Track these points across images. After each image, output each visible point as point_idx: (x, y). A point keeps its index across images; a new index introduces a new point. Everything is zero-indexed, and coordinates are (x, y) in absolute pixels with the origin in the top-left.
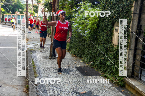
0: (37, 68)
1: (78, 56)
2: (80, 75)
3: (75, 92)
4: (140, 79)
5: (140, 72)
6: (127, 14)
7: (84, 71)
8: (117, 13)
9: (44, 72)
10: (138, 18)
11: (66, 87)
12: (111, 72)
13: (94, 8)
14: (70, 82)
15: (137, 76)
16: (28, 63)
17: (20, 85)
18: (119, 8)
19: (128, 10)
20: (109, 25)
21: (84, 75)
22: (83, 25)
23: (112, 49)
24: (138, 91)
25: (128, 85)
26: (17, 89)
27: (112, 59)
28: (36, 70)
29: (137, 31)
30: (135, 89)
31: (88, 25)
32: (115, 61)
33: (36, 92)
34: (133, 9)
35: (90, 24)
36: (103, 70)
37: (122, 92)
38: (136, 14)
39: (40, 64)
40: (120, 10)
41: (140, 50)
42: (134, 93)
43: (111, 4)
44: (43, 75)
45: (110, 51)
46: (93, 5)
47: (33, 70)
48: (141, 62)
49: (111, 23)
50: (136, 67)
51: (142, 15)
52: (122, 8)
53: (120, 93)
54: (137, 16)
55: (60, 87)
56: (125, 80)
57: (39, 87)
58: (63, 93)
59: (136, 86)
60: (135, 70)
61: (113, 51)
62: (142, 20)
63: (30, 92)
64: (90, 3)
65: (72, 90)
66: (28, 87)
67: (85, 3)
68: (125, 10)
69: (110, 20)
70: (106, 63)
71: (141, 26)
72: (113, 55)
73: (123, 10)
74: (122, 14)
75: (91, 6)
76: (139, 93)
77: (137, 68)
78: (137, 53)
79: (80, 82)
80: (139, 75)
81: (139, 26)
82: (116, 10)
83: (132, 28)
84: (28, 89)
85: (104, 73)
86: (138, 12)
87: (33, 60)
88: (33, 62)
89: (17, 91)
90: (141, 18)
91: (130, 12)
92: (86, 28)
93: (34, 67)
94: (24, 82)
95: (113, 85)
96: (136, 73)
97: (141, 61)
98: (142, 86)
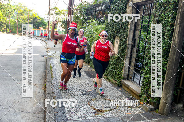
0: (53, 71)
1: (86, 62)
2: (87, 77)
3: (83, 90)
4: (133, 80)
5: (133, 75)
6: (125, 30)
7: (90, 74)
8: (117, 29)
9: (59, 75)
10: (133, 33)
11: (75, 86)
12: (112, 75)
13: (100, 25)
14: (80, 82)
15: (131, 79)
16: (47, 67)
17: (40, 84)
18: (119, 25)
19: (125, 27)
20: (111, 38)
21: (90, 78)
22: (91, 38)
23: (113, 57)
24: (131, 89)
25: (124, 85)
26: (38, 87)
27: (113, 65)
28: (53, 72)
29: (132, 43)
30: (129, 88)
31: (95, 38)
32: (115, 66)
33: (52, 90)
34: (129, 26)
35: (97, 37)
36: (106, 74)
37: (119, 91)
38: (132, 30)
39: (56, 68)
40: (119, 27)
41: (134, 58)
42: (128, 91)
43: (113, 22)
44: (58, 77)
45: (112, 59)
46: (100, 22)
47: (50, 73)
48: (134, 68)
49: (113, 36)
50: (130, 71)
51: (136, 31)
52: (122, 25)
53: (118, 91)
54: (132, 32)
55: (71, 86)
56: (122, 81)
57: (54, 86)
58: (73, 91)
59: (130, 86)
60: (130, 73)
61: (113, 58)
62: (136, 35)
63: (47, 89)
64: (97, 21)
65: (80, 89)
66: (46, 85)
67: (93, 21)
68: (124, 27)
69: (112, 34)
70: (108, 68)
71: (135, 39)
72: (113, 62)
73: (122, 27)
74: (121, 30)
75: (98, 23)
76: (132, 91)
77: (132, 72)
78: (132, 60)
79: (87, 83)
80: (133, 78)
81: (134, 40)
82: (116, 26)
83: (129, 41)
84: (45, 87)
85: (107, 76)
86: (133, 28)
87: (50, 65)
88: (51, 66)
89: (37, 89)
90: (135, 33)
91: (127, 28)
92: (93, 40)
93: (51, 70)
94: (43, 82)
95: (113, 85)
96: (130, 76)
97: (134, 66)
98: (135, 86)
